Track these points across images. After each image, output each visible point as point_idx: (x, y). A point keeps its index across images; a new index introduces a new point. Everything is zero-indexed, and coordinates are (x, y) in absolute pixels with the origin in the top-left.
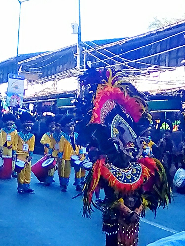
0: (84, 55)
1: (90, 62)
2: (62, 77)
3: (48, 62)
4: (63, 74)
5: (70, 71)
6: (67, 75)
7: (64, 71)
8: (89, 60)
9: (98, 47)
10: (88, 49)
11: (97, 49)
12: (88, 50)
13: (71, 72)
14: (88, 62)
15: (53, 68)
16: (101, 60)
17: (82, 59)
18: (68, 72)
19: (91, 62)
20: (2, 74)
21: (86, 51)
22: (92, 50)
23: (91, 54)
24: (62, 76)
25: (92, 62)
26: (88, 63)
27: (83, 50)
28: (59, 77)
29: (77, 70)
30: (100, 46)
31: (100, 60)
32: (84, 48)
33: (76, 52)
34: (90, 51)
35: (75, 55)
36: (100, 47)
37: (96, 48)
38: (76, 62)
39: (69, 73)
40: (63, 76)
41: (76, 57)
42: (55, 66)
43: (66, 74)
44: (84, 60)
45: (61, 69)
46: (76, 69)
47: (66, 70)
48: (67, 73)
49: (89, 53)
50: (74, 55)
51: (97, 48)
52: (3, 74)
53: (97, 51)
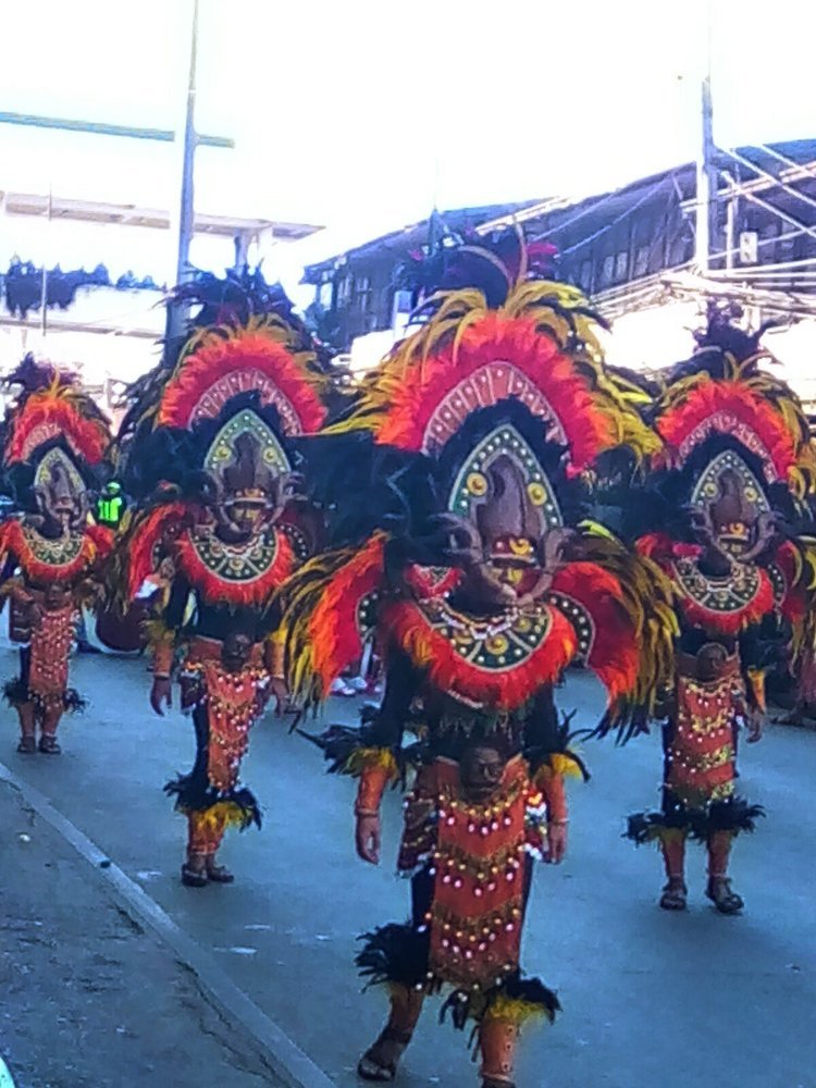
0: (726, 204)
1: (753, 236)
2: (630, 305)
3: (565, 240)
4: (633, 291)
5: (664, 278)
6: (648, 298)
7: (634, 279)
8: (750, 230)
9: (790, 171)
10: (748, 176)
11: (786, 180)
12: (746, 184)
13: (667, 284)
14: (744, 236)
15: (587, 266)
16: (804, 229)
17: (717, 223)
18: (656, 283)
19: (760, 238)
20: (365, 297)
21: (737, 189)
22: (765, 181)
23: (758, 201)
24: (626, 302)
25: (764, 238)
26: (746, 240)
27: (723, 185)
28: (613, 306)
29: (697, 272)
30: (800, 164)
31: (797, 229)
32: (725, 175)
33: (690, 193)
34: (756, 189)
35: (686, 207)
36: (802, 168)
37: (782, 174)
38: (692, 236)
39: (661, 287)
40: (633, 300)
41: (693, 216)
42: (596, 256)
43: (647, 294)
44: (729, 228)
45: (621, 269)
46: (692, 269)
47: (647, 274)
48: (650, 285)
49: (750, 197)
50: (682, 204)
51: (788, 175)
52: (369, 294)
53: (786, 188)
